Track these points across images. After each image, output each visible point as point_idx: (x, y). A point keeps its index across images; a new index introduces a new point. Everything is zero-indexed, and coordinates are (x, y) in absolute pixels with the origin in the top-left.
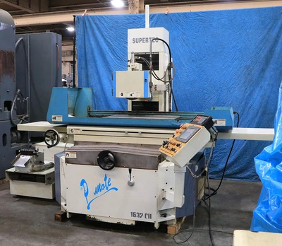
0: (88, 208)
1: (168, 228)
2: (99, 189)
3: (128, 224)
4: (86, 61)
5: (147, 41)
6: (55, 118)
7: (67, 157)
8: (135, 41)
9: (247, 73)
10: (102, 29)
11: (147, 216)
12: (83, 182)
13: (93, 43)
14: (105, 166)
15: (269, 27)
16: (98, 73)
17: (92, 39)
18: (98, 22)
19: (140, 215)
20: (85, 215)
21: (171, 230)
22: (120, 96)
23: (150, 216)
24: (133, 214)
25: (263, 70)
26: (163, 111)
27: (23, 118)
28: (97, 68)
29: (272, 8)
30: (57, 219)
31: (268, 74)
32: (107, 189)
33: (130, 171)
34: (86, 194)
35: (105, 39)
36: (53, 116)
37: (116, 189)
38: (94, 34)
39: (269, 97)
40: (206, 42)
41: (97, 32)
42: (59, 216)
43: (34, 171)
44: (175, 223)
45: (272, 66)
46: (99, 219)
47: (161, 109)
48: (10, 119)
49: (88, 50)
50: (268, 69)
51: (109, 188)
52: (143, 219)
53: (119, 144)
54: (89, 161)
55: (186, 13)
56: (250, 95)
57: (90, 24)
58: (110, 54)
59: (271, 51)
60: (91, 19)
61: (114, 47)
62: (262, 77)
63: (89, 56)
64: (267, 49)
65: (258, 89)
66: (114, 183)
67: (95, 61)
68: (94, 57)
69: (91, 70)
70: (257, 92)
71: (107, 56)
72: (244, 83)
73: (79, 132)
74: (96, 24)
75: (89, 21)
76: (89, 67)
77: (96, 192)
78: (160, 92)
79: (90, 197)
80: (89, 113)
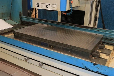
78: (87, 2)
80: (20, 19)
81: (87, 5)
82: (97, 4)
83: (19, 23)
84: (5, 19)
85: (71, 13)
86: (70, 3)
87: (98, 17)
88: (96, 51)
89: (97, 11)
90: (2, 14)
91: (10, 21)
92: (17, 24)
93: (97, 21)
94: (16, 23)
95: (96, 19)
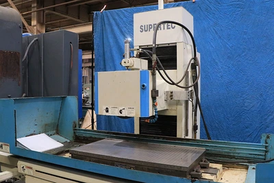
6: (1, 146)
8: (143, 29)
10: (121, 25)
13: (111, 40)
17: (110, 36)
18: (117, 17)
22: (105, 113)
35: (124, 35)
38: (112, 30)
40: (245, 33)
41: (116, 28)
49: (107, 49)
57: (109, 20)
60: (109, 14)
63: (108, 55)
67: (113, 61)
68: (112, 56)
73: (32, 172)
74: (114, 19)
75: (107, 16)
76: (108, 67)
78: (178, 103)
80: (74, 133)
81: (179, 107)
82: (194, 104)
83: (72, 139)
84: (50, 133)
85: (156, 119)
86: (154, 106)
87: (198, 124)
88: (195, 170)
89: (196, 115)
90: (46, 125)
91: (56, 136)
92: (68, 141)
93: (198, 131)
94: (66, 140)
95: (195, 128)
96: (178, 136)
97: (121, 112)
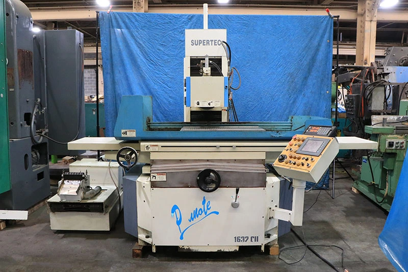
0: (182, 238)
1: (271, 249)
2: (196, 214)
3: (231, 250)
4: (112, 65)
5: (208, 43)
6: (126, 133)
7: (153, 180)
8: (193, 43)
9: (291, 80)
10: (132, 29)
11: (253, 239)
12: (175, 208)
13: (121, 44)
14: (206, 187)
15: (310, 35)
16: (127, 78)
17: (119, 39)
18: (127, 21)
19: (245, 239)
20: (177, 247)
21: (274, 251)
23: (257, 239)
24: (237, 239)
25: (306, 78)
26: (226, 121)
27: (43, 134)
28: (126, 73)
29: (313, 17)
30: (135, 255)
31: (310, 82)
32: (206, 213)
33: (237, 191)
34: (179, 223)
35: (135, 39)
36: (123, 131)
37: (217, 213)
39: (312, 105)
42: (138, 251)
43: (88, 199)
44: (277, 243)
45: (314, 74)
46: (194, 249)
47: (224, 119)
48: (31, 136)
49: (115, 52)
50: (310, 77)
51: (209, 212)
52: (248, 243)
53: (208, 160)
54: (183, 183)
55: (228, 16)
56: (294, 102)
57: (117, 21)
58: (142, 57)
59: (313, 59)
60: (118, 16)
61: (147, 49)
62: (305, 85)
63: (116, 59)
64: (310, 57)
65: (302, 96)
66: (214, 206)
67: (123, 65)
68: (122, 61)
69: (119, 76)
70: (300, 99)
71: (139, 60)
72: (288, 91)
73: (157, 149)
74: (124, 22)
75: (116, 18)
76: (116, 71)
77: (192, 219)
79: (183, 226)
80: (149, 126)
96: (223, 121)
97: (209, 104)
